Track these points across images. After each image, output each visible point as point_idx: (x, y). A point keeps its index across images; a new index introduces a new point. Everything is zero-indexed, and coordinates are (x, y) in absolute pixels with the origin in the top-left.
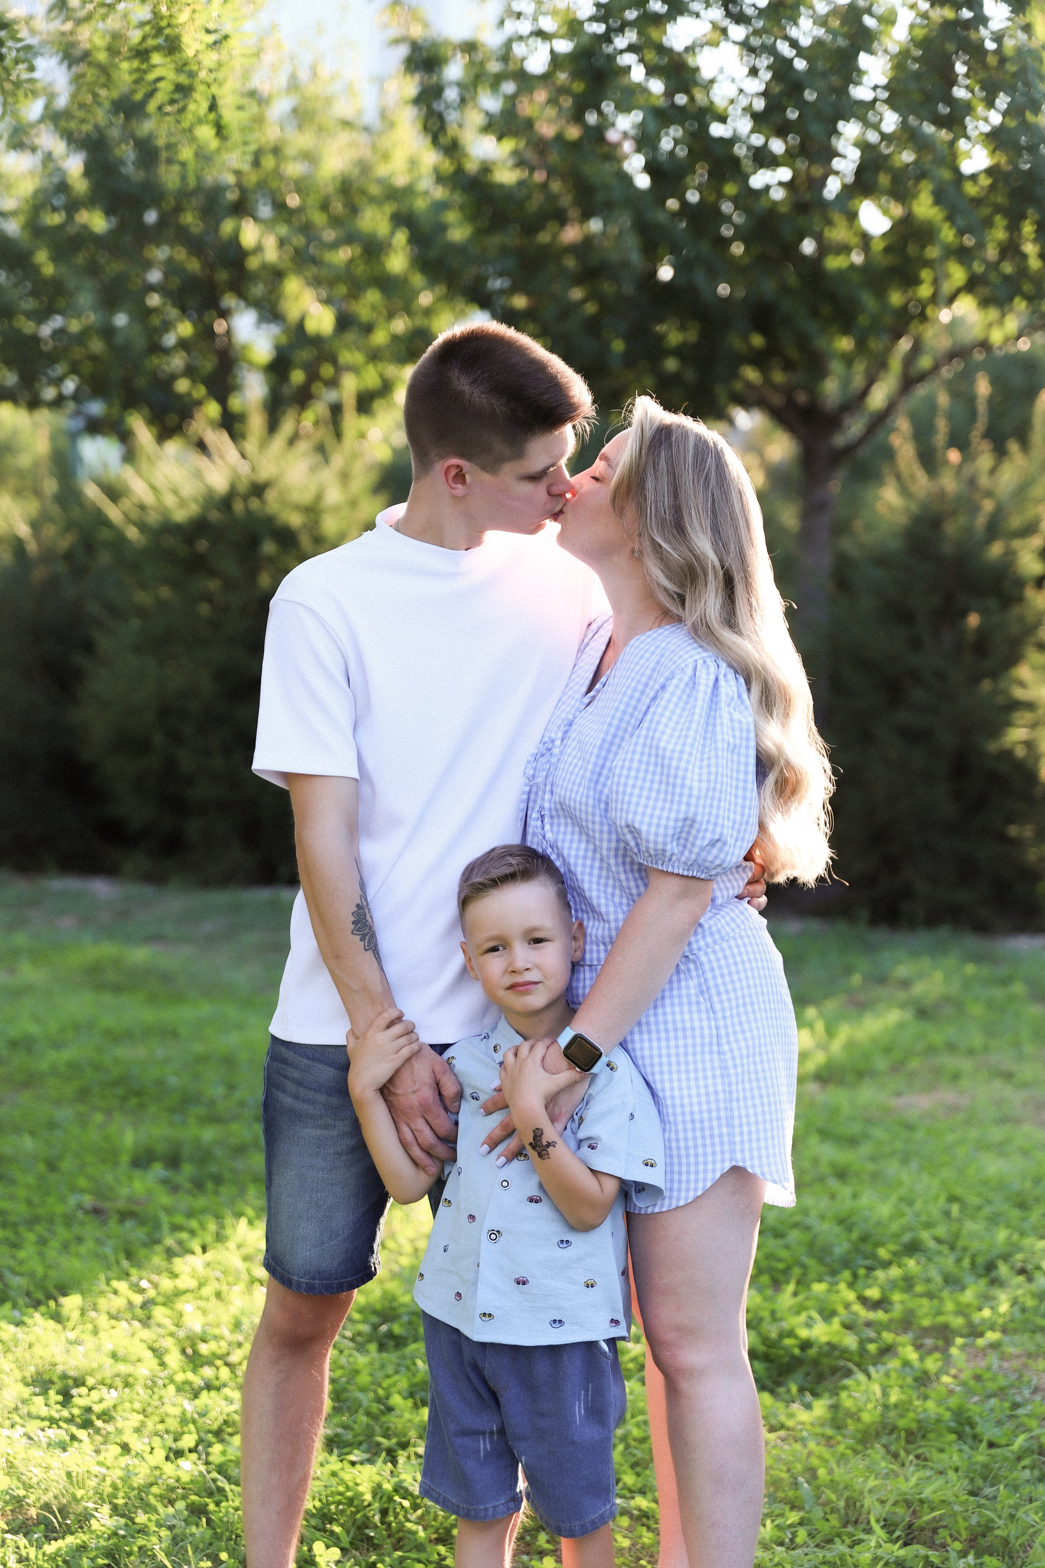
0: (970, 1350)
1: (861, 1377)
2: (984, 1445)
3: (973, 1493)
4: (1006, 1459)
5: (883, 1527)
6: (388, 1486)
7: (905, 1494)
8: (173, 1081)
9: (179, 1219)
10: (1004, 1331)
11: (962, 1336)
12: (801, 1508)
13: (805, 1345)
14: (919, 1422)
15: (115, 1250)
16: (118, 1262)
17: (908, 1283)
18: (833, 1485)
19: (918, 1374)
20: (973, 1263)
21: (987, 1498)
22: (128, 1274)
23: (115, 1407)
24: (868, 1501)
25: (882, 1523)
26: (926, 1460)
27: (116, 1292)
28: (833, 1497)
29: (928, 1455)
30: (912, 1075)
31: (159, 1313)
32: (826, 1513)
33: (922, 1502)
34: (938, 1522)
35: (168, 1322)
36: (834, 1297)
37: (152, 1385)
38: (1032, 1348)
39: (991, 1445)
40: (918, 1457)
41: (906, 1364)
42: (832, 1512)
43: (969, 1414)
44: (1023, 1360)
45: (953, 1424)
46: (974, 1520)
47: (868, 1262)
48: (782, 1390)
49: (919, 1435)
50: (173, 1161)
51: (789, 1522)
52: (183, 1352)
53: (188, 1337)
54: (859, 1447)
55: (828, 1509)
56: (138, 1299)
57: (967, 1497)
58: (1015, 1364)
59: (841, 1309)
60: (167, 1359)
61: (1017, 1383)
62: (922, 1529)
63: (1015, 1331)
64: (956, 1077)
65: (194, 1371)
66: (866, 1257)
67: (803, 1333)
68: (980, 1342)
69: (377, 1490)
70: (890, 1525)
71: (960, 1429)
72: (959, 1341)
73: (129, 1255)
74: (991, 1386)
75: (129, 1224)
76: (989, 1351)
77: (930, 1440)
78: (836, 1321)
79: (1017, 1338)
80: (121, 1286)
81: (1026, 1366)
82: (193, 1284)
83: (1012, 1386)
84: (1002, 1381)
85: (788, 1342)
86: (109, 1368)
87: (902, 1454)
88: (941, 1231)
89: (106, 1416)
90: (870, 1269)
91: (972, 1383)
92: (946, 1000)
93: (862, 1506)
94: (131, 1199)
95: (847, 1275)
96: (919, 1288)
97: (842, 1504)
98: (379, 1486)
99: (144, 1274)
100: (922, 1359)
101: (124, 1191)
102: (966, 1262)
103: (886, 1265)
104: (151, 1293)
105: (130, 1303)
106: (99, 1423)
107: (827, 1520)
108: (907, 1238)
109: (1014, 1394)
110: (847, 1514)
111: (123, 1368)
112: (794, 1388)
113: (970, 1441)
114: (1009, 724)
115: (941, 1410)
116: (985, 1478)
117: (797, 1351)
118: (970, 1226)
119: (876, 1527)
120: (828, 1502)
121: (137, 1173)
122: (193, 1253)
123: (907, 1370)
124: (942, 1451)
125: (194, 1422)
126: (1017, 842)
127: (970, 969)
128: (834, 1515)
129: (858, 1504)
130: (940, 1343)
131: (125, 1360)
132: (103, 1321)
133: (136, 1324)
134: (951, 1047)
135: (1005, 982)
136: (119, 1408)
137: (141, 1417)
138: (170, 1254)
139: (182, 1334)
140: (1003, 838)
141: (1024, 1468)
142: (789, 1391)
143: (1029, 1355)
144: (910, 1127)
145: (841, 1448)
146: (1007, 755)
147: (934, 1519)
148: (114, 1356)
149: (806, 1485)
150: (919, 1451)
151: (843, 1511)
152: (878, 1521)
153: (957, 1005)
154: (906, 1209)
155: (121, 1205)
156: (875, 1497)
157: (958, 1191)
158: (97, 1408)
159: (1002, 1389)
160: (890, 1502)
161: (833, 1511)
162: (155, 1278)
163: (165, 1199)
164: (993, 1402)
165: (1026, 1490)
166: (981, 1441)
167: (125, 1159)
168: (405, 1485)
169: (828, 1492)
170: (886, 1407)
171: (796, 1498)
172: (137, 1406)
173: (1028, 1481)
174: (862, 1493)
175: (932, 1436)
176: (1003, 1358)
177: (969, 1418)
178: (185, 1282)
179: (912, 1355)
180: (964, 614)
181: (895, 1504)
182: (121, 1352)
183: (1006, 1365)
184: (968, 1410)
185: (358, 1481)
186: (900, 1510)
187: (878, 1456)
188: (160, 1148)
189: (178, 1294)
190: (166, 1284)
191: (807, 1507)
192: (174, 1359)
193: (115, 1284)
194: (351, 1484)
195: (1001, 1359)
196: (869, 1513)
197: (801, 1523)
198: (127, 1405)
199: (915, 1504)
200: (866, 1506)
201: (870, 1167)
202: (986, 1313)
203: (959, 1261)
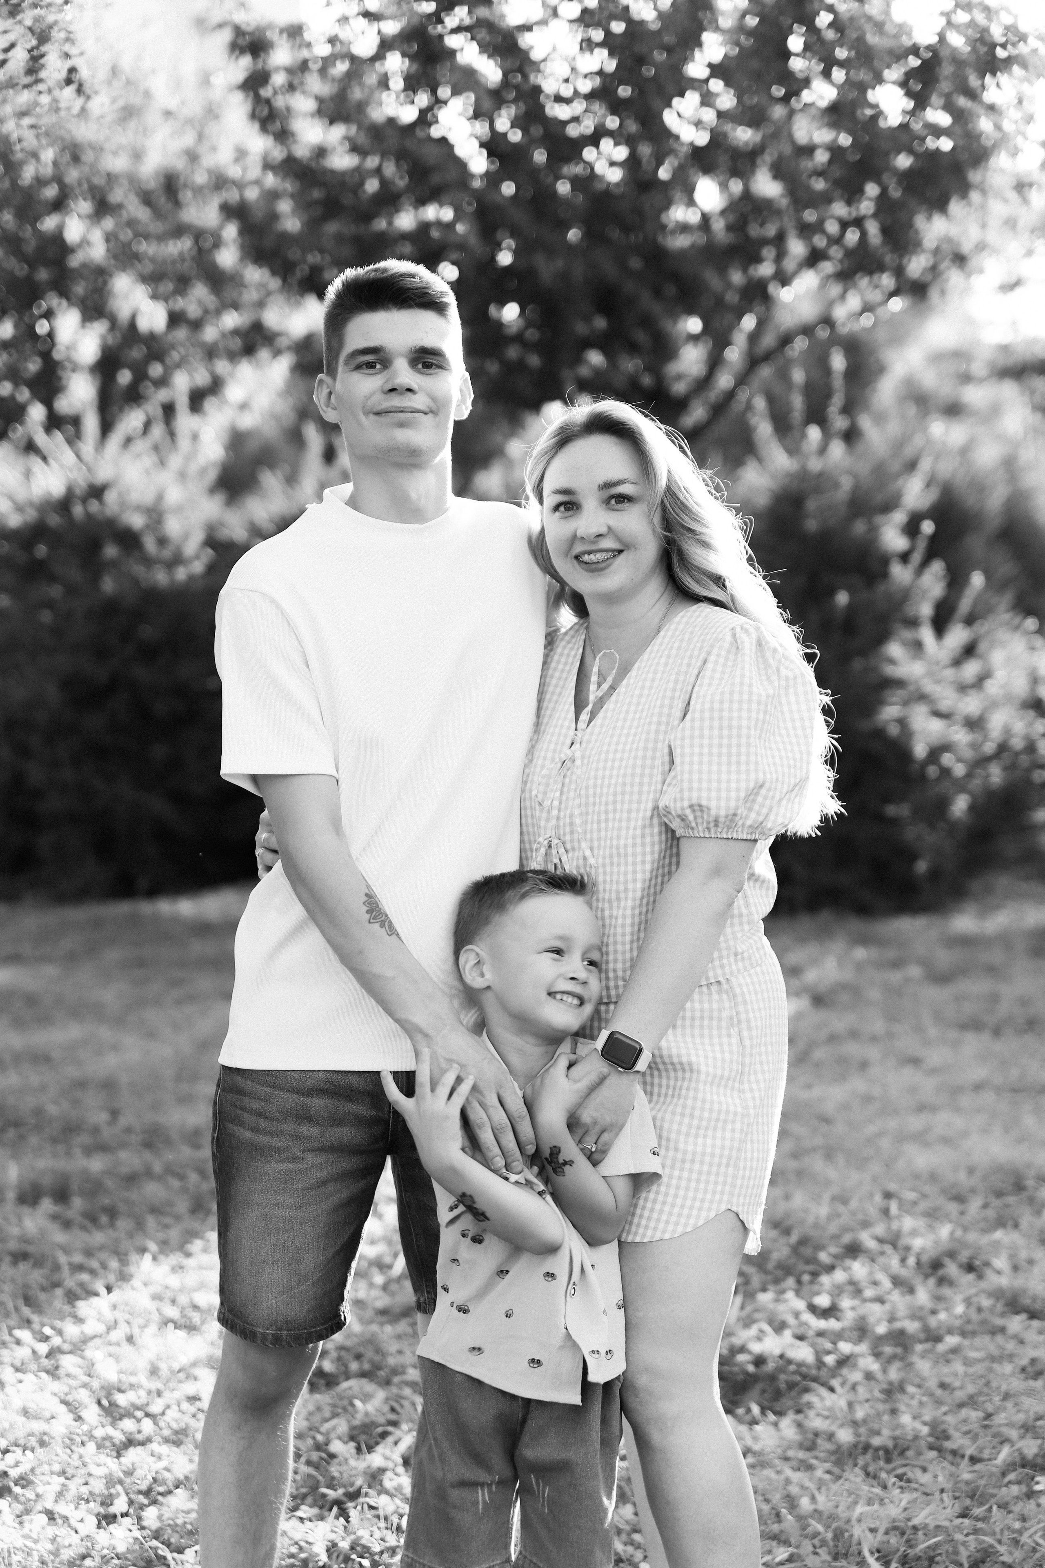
0: (930, 1356)
1: (823, 1391)
2: (967, 1458)
3: (963, 1515)
4: (991, 1475)
5: (877, 1559)
6: (344, 1545)
7: (894, 1521)
8: (52, 1110)
9: (78, 1258)
10: (963, 1334)
11: (920, 1342)
12: (787, 1543)
13: (759, 1361)
14: (894, 1438)
15: (14, 1296)
16: (17, 1309)
17: (856, 1289)
18: (817, 1514)
19: (885, 1386)
20: (918, 1263)
21: (977, 1519)
22: (29, 1322)
23: (32, 1470)
24: (857, 1531)
25: (877, 1555)
26: (909, 1481)
27: (18, 1342)
28: (820, 1528)
29: (910, 1475)
30: (818, 1065)
31: (68, 1362)
32: (814, 1547)
33: (915, 1528)
34: (934, 1550)
35: (78, 1372)
36: (781, 1307)
37: (70, 1442)
38: (993, 1350)
39: (974, 1460)
40: (900, 1477)
41: (869, 1376)
42: (821, 1547)
43: (943, 1427)
44: (987, 1364)
45: (931, 1439)
46: (973, 1546)
47: (811, 1268)
48: (740, 1411)
49: (896, 1453)
50: (62, 1195)
51: (778, 1560)
52: (99, 1403)
53: (102, 1387)
54: (836, 1470)
55: (816, 1541)
56: (43, 1348)
57: (960, 1520)
58: (979, 1369)
59: (791, 1320)
60: (84, 1414)
61: (985, 1390)
62: (919, 1558)
63: (974, 1333)
64: (864, 1065)
65: (113, 1424)
66: (808, 1262)
67: (756, 1348)
68: (941, 1347)
69: (332, 1548)
70: (884, 1556)
71: (938, 1443)
72: (919, 1348)
73: (28, 1301)
74: (960, 1395)
75: (23, 1266)
76: (951, 1356)
77: (907, 1458)
78: (788, 1333)
79: (978, 1341)
80: (24, 1335)
81: (990, 1370)
82: (101, 1328)
83: (980, 1393)
84: (971, 1389)
85: (741, 1358)
86: (22, 1427)
87: (883, 1475)
88: (880, 1229)
89: (24, 1481)
90: (815, 1275)
91: (939, 1392)
92: (843, 987)
93: (851, 1536)
94: (24, 1239)
95: (790, 1282)
96: (869, 1293)
97: (829, 1535)
98: (334, 1545)
99: (46, 1320)
100: (885, 1371)
101: (15, 1231)
102: (911, 1261)
103: (831, 1269)
104: (56, 1341)
105: (34, 1352)
106: (17, 1490)
107: (816, 1553)
108: (847, 1239)
109: (984, 1402)
110: (836, 1546)
111: (37, 1426)
112: (756, 1409)
113: (950, 1457)
114: (882, 702)
115: (918, 1425)
116: (972, 1496)
117: (751, 1368)
118: (908, 1223)
119: (871, 1560)
120: (816, 1535)
121: (26, 1210)
122: (97, 1294)
123: (873, 1383)
124: (924, 1470)
125: (121, 1482)
126: (894, 822)
127: (860, 953)
128: (825, 1549)
129: (847, 1535)
130: (899, 1350)
131: (36, 1417)
132: (8, 1375)
133: (43, 1375)
134: (854, 1034)
135: (897, 964)
136: (38, 1471)
137: (62, 1480)
138: (72, 1297)
139: (96, 1384)
140: (880, 818)
141: (1010, 1482)
142: (749, 1411)
143: (993, 1359)
144: (826, 1120)
145: (819, 1473)
146: (879, 733)
147: (929, 1547)
148: (25, 1412)
149: (790, 1517)
150: (900, 1471)
151: (831, 1544)
152: (872, 1553)
153: (854, 991)
154: (841, 1208)
155: (13, 1245)
156: (864, 1526)
157: (892, 1187)
158: (14, 1473)
159: (971, 1397)
160: (882, 1531)
161: (824, 1543)
162: (58, 1324)
163: (59, 1237)
164: (964, 1412)
165: (1017, 1508)
166: (963, 1456)
167: (11, 1195)
168: (363, 1542)
169: (813, 1522)
170: (855, 1424)
171: (782, 1531)
172: (57, 1468)
173: (1017, 1498)
174: (848, 1521)
175: (910, 1453)
176: (967, 1362)
177: (944, 1431)
178: (92, 1327)
179: (874, 1366)
180: (831, 592)
181: (887, 1533)
182: (32, 1407)
183: (971, 1370)
184: (943, 1422)
185: (310, 1540)
186: (894, 1540)
187: (859, 1480)
188: (47, 1181)
189: (86, 1340)
190: (71, 1330)
191: (793, 1541)
192: (92, 1413)
193: (18, 1333)
194: (303, 1544)
195: (965, 1364)
196: (859, 1544)
197: (790, 1559)
198: (46, 1468)
199: (908, 1532)
200: (856, 1537)
201: (793, 1164)
202: (942, 1316)
203: (903, 1260)
